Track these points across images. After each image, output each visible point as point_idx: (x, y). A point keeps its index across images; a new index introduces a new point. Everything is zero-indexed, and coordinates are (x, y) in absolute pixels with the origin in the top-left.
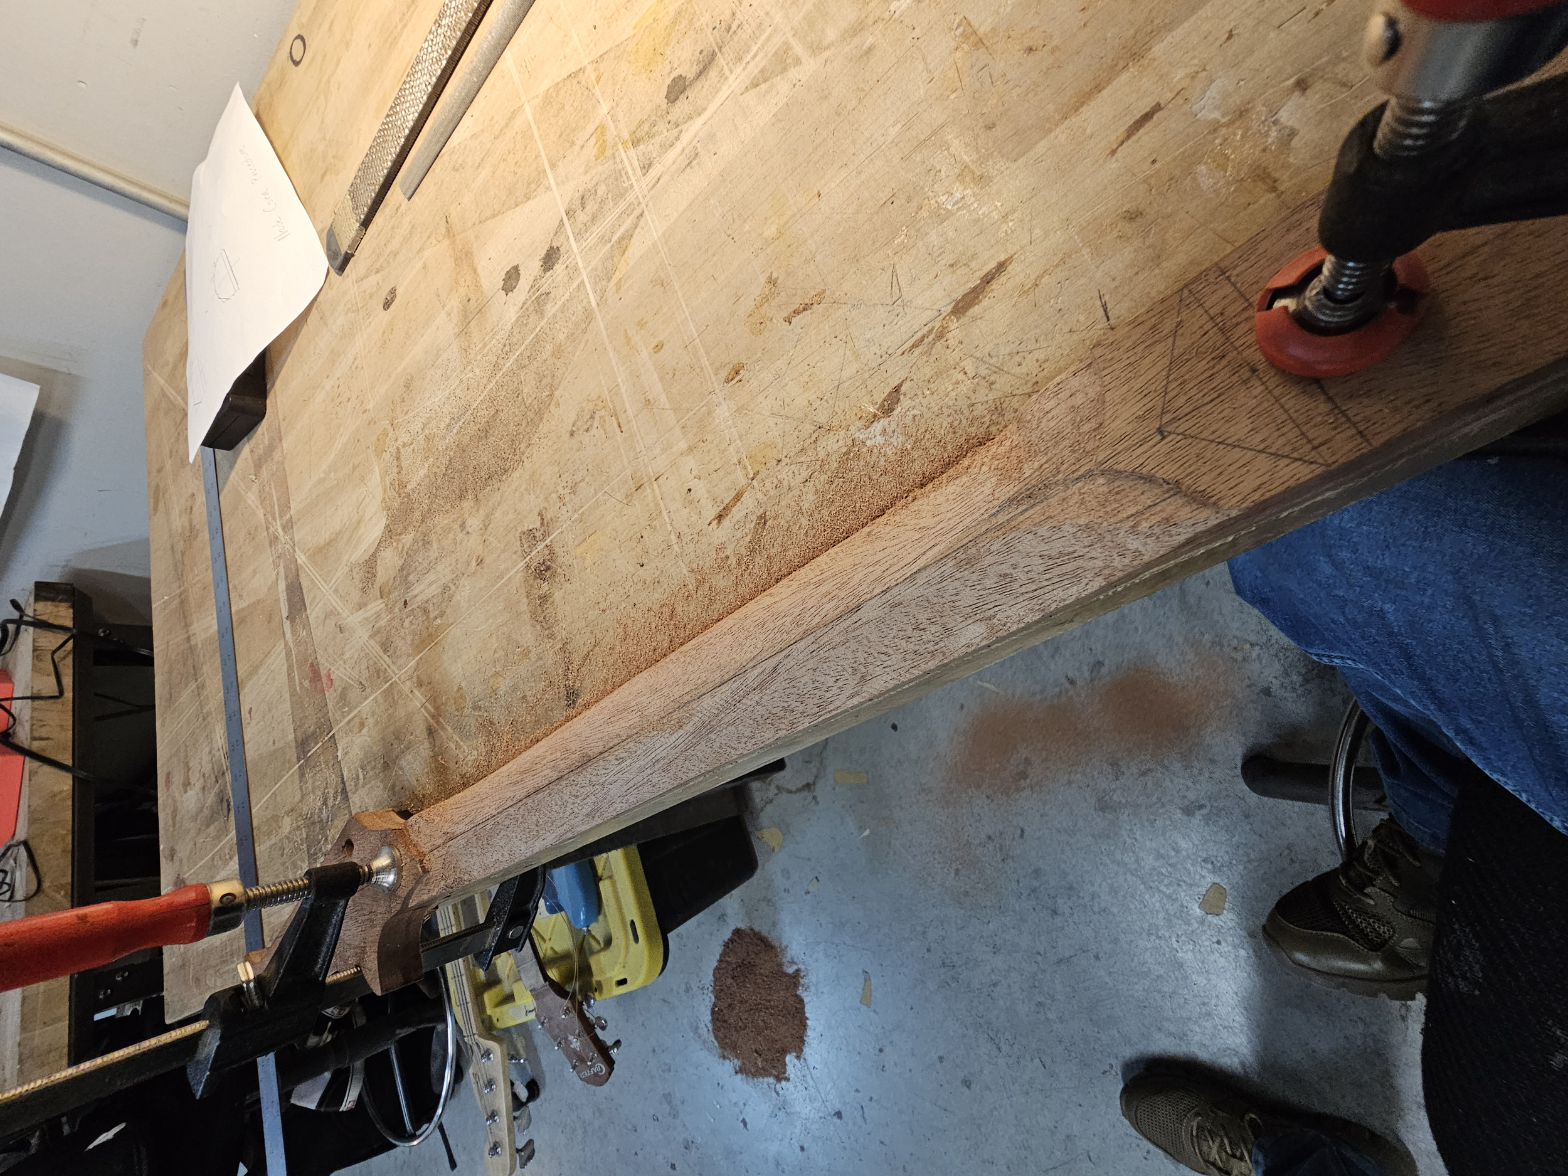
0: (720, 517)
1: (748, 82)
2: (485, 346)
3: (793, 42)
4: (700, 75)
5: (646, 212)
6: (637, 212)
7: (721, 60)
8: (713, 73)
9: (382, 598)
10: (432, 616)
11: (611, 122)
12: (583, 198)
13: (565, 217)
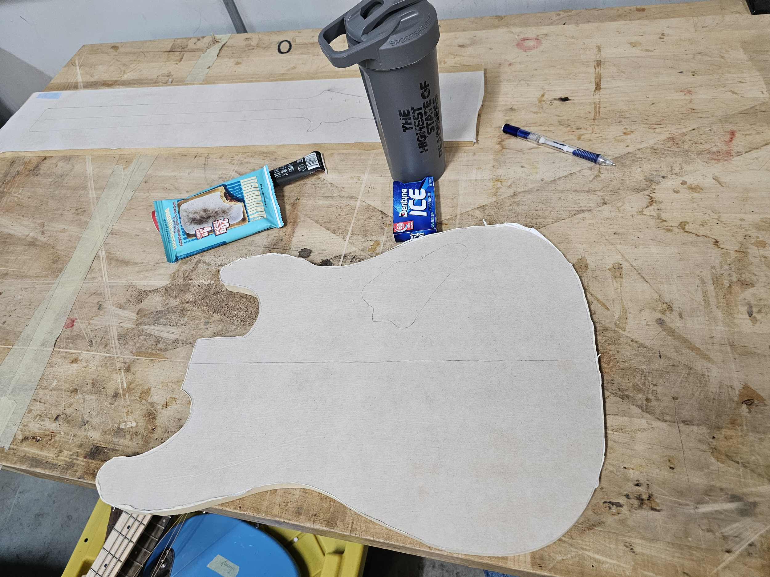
9: (138, 314)
11: (382, 245)
12: (354, 258)
13: (342, 257)
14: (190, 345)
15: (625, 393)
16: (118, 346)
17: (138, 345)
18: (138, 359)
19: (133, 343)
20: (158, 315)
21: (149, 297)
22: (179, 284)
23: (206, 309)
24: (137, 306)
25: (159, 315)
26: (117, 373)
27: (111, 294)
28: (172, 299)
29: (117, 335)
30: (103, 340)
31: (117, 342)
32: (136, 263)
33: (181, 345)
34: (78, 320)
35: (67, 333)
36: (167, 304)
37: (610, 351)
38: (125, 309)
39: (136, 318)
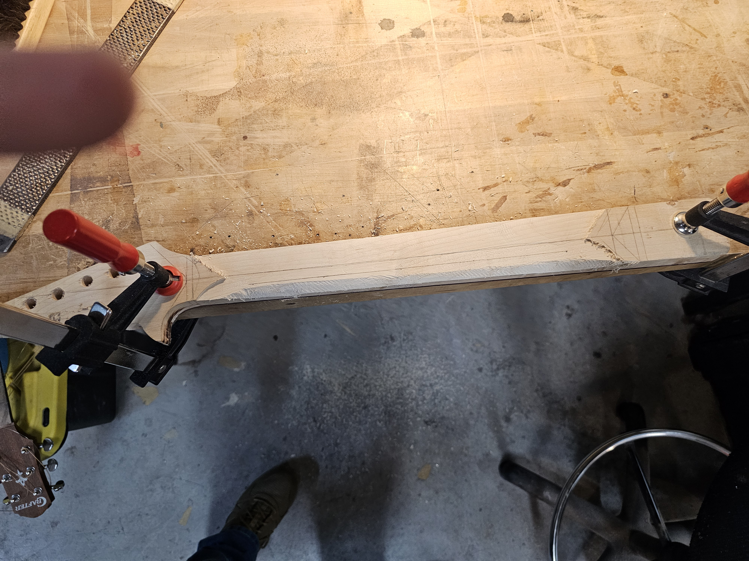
0: (485, 189)
1: (541, 42)
2: (357, 42)
3: (563, 44)
4: (521, 22)
5: (480, 53)
6: (475, 49)
7: (531, 25)
8: (527, 26)
9: (219, 125)
10: (270, 154)
11: (471, 4)
12: (445, 21)
13: (432, 21)
14: (306, 146)
15: (739, 106)
16: (218, 164)
17: (243, 158)
18: (253, 172)
19: (235, 157)
20: (246, 122)
21: (221, 103)
22: (251, 82)
23: (303, 104)
24: (213, 115)
25: (249, 121)
26: (235, 191)
27: (167, 108)
28: (254, 101)
29: (208, 153)
30: (193, 161)
31: (213, 160)
32: (177, 67)
33: (296, 147)
34: (142, 145)
35: (137, 162)
36: (251, 107)
37: (718, 73)
38: (199, 122)
39: (221, 130)
